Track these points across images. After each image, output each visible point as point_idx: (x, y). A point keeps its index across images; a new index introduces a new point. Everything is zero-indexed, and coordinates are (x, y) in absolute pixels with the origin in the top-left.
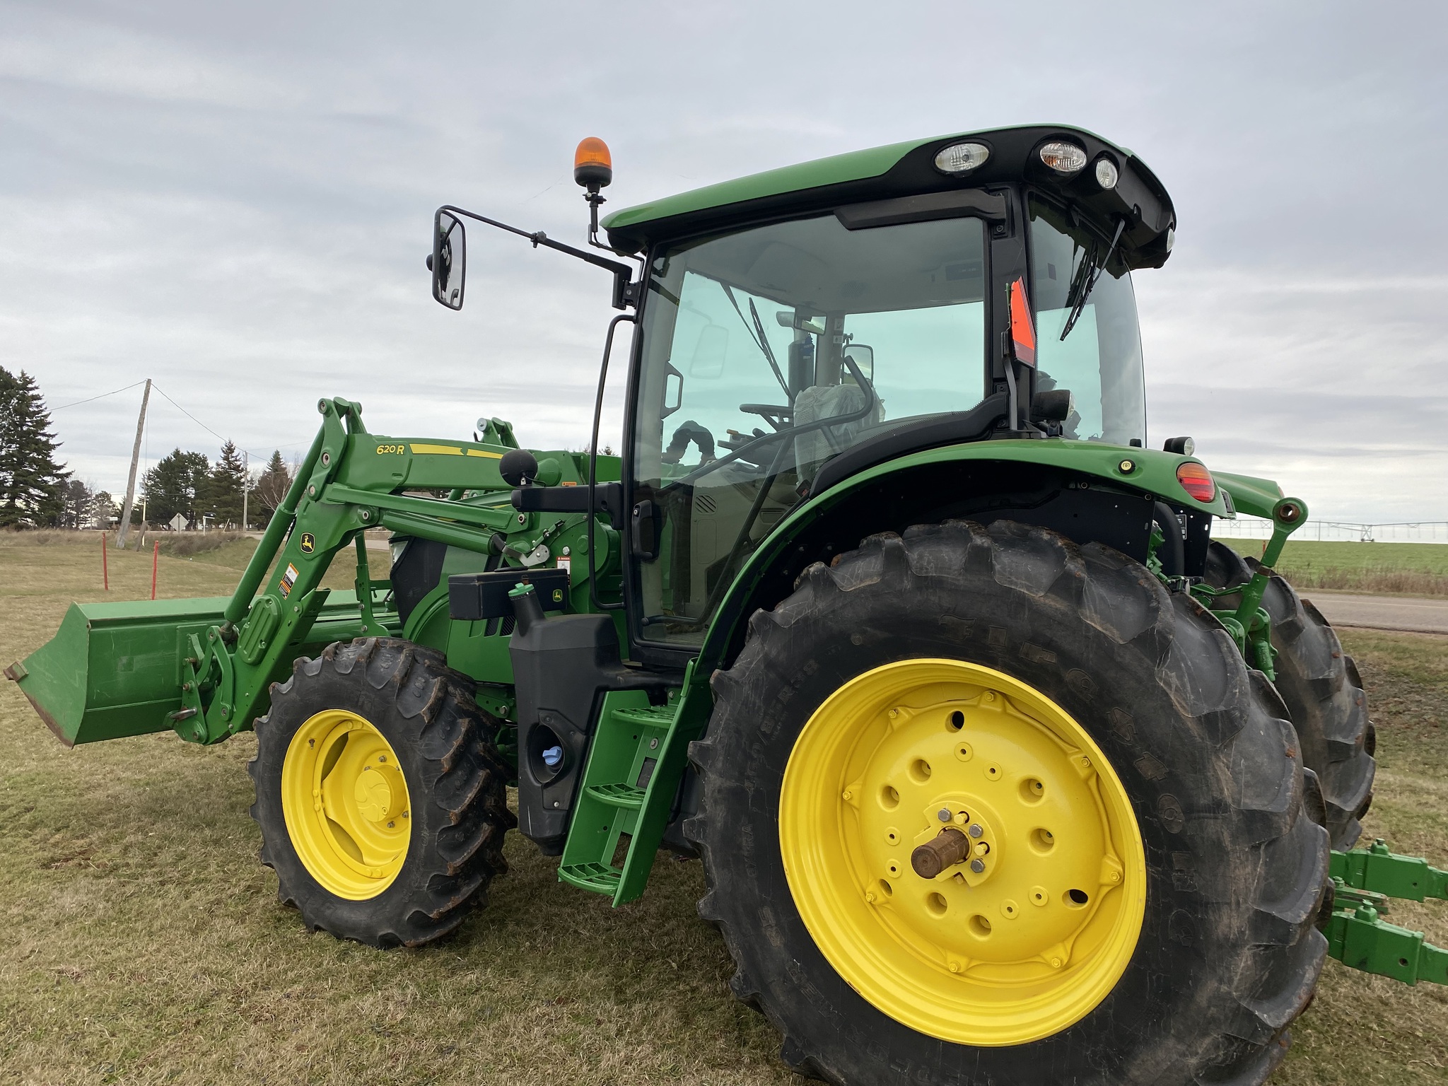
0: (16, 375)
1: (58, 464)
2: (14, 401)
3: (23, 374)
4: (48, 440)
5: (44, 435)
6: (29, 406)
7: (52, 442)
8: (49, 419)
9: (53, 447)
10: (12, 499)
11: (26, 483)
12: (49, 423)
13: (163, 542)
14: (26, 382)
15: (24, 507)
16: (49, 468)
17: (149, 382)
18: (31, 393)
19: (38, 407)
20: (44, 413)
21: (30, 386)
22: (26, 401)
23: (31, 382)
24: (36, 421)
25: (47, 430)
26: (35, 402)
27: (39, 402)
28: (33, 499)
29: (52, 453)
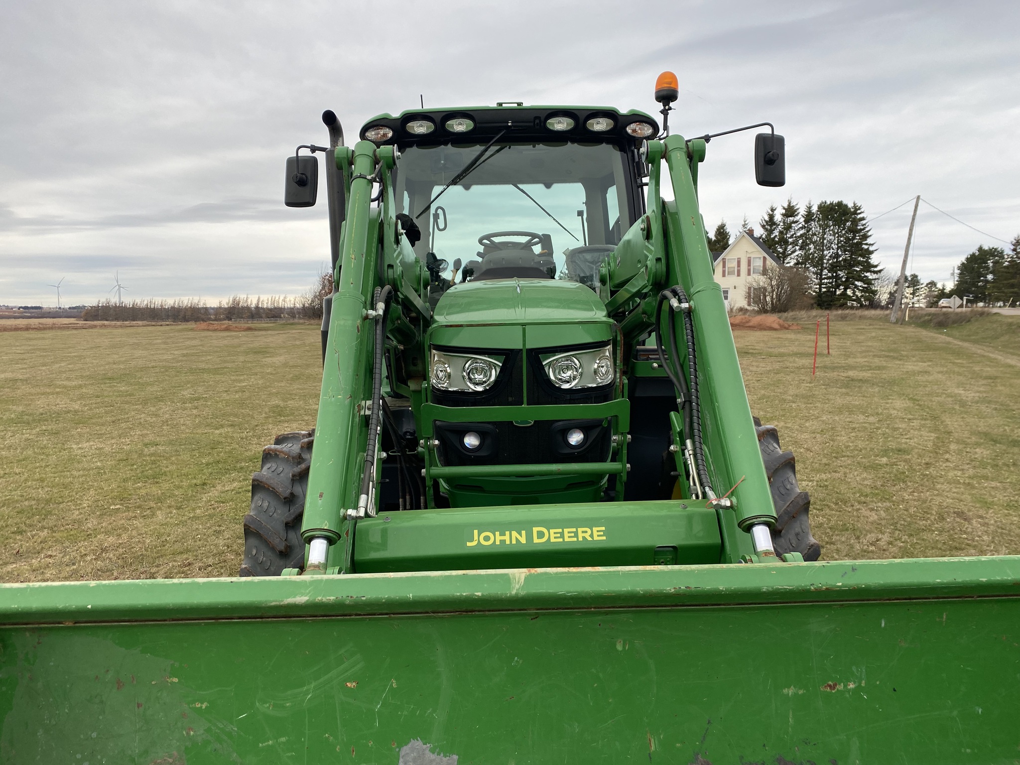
0: (850, 205)
1: (875, 264)
2: (848, 224)
3: (855, 204)
4: (868, 248)
5: (866, 244)
6: (857, 225)
7: (871, 249)
8: (869, 234)
9: (872, 252)
10: (845, 289)
11: (853, 278)
12: (870, 236)
13: (926, 318)
14: (857, 209)
15: (852, 295)
16: (868, 267)
17: (918, 198)
18: (859, 216)
19: (863, 225)
20: (867, 229)
21: (859, 211)
22: (855, 222)
23: (859, 209)
24: (862, 235)
25: (869, 241)
26: (862, 222)
27: (864, 222)
28: (858, 289)
29: (872, 256)
